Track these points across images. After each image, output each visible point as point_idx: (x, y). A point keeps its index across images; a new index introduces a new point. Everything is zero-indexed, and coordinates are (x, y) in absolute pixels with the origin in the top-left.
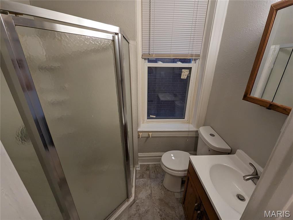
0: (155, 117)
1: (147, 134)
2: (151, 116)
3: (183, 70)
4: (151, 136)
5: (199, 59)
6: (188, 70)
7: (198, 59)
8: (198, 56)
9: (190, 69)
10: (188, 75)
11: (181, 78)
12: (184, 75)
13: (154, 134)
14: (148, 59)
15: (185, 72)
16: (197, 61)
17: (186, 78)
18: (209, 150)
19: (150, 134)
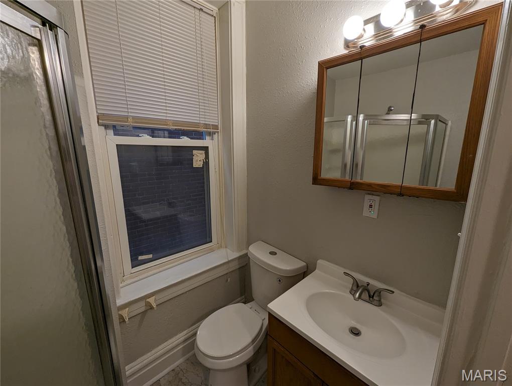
0: (151, 256)
1: (143, 304)
2: (140, 258)
3: (195, 152)
4: (154, 305)
5: (218, 132)
6: (203, 152)
7: (216, 133)
8: (216, 127)
9: (206, 149)
10: (204, 161)
11: (194, 166)
12: (198, 160)
13: (158, 296)
14: (114, 127)
15: (198, 155)
16: (215, 136)
17: (201, 166)
18: (280, 281)
19: (151, 300)
